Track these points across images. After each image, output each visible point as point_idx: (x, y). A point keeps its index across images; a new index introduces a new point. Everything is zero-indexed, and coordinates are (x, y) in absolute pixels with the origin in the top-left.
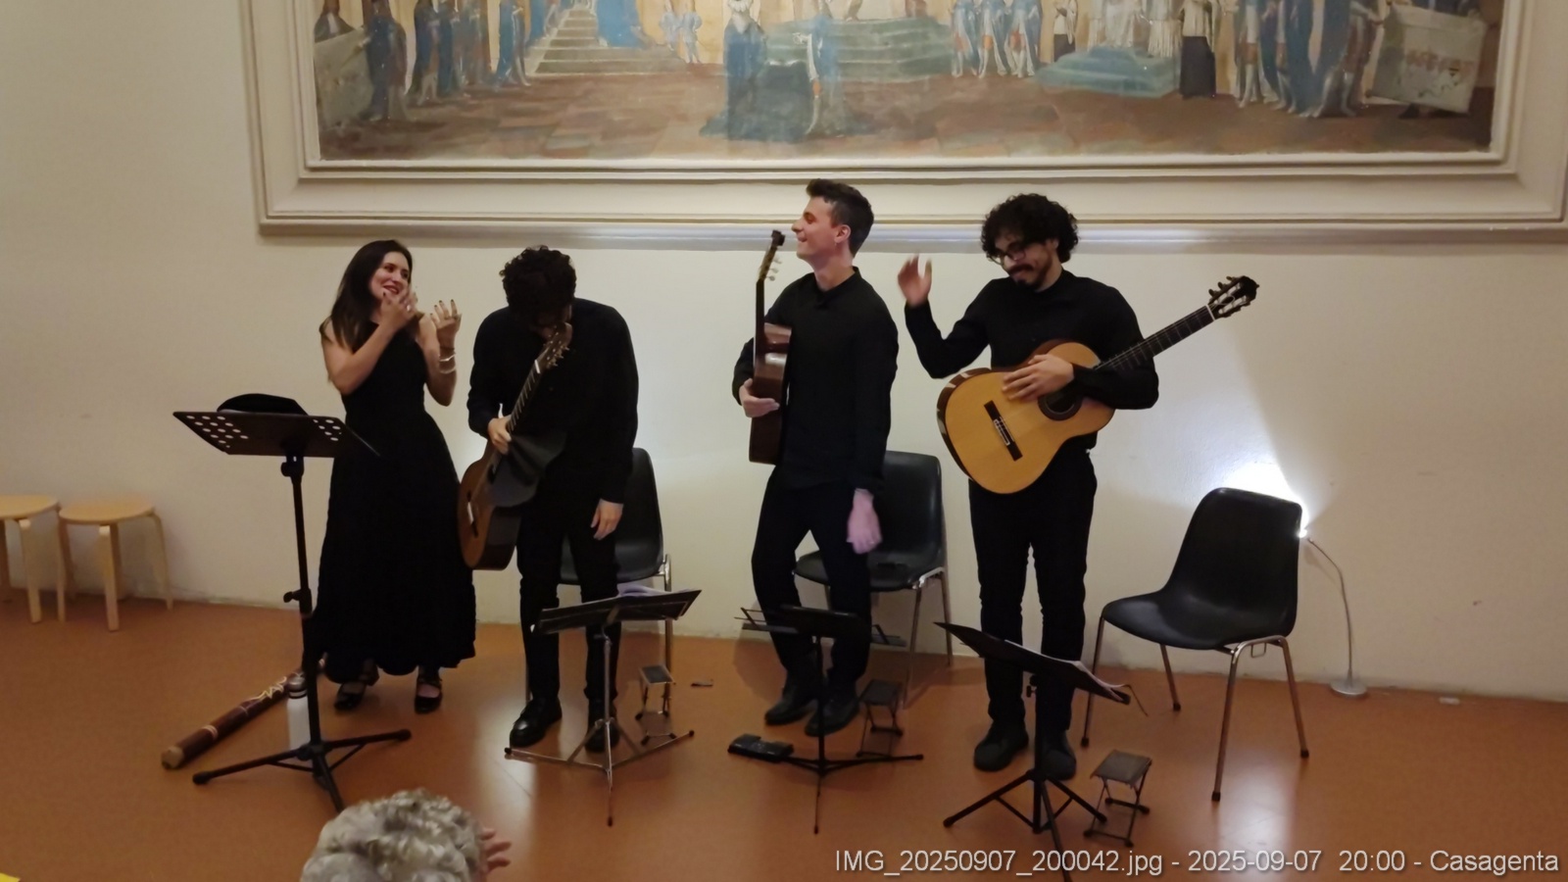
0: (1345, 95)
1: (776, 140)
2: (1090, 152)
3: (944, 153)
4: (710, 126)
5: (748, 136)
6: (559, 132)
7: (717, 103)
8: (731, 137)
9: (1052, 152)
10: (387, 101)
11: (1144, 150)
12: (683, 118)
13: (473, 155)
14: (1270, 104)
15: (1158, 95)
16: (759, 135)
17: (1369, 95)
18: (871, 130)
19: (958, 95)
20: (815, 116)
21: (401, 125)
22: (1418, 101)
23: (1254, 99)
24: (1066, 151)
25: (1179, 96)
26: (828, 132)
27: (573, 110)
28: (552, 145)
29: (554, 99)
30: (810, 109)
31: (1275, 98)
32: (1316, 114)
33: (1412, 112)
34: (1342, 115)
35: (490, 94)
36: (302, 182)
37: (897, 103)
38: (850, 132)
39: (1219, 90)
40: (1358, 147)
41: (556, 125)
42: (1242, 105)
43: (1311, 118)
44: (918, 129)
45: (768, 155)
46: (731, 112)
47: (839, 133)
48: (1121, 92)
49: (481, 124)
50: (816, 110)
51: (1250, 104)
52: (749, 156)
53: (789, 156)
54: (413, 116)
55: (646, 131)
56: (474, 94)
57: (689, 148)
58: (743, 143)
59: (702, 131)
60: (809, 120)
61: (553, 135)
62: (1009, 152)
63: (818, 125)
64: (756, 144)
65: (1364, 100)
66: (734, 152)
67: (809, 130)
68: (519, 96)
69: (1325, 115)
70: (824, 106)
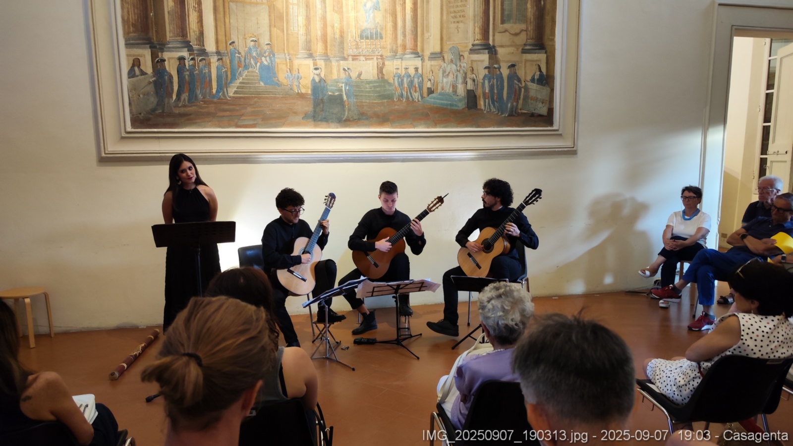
0: (514, 110)
1: (332, 122)
2: (440, 127)
3: (392, 127)
4: (306, 116)
5: (321, 120)
6: (243, 118)
7: (309, 108)
8: (315, 121)
9: (428, 127)
10: (165, 104)
11: (457, 127)
12: (296, 113)
13: (205, 127)
14: (493, 112)
15: (461, 108)
16: (326, 120)
17: (521, 110)
18: (367, 119)
19: (396, 107)
20: (346, 113)
21: (171, 115)
22: (534, 111)
23: (489, 110)
24: (432, 127)
25: (467, 109)
26: (351, 119)
27: (249, 109)
28: (240, 123)
29: (241, 105)
30: (344, 111)
31: (495, 110)
32: (506, 115)
33: (532, 115)
34: (514, 116)
35: (212, 102)
36: (123, 138)
37: (376, 109)
38: (359, 119)
39: (478, 107)
40: (518, 126)
41: (242, 115)
42: (485, 112)
43: (505, 116)
44: (383, 119)
45: (329, 127)
46: (315, 111)
47: (356, 120)
48: (449, 107)
49: (209, 114)
50: (346, 111)
51: (488, 112)
52: (322, 128)
53: (337, 128)
54: (176, 111)
55: (281, 118)
56: (205, 102)
57: (298, 124)
58: (319, 123)
59: (303, 118)
60: (344, 115)
61: (241, 119)
62: (414, 127)
63: (348, 117)
64: (324, 123)
65: (520, 111)
66: (316, 126)
67: (344, 119)
68: (225, 103)
69: (509, 116)
70: (349, 110)
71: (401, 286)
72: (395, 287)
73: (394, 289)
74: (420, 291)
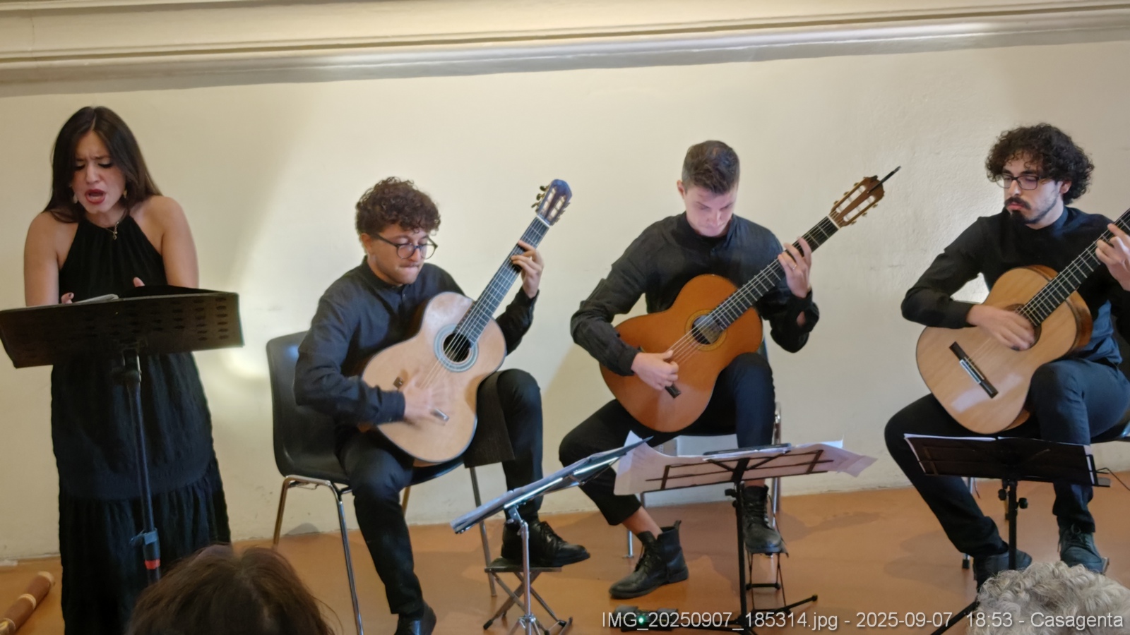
71: (751, 463)
72: (734, 465)
73: (729, 469)
74: (810, 472)
